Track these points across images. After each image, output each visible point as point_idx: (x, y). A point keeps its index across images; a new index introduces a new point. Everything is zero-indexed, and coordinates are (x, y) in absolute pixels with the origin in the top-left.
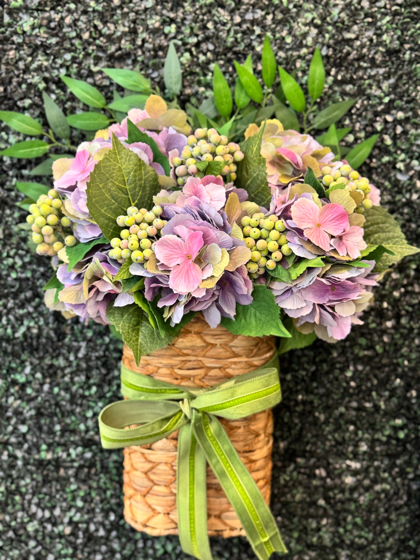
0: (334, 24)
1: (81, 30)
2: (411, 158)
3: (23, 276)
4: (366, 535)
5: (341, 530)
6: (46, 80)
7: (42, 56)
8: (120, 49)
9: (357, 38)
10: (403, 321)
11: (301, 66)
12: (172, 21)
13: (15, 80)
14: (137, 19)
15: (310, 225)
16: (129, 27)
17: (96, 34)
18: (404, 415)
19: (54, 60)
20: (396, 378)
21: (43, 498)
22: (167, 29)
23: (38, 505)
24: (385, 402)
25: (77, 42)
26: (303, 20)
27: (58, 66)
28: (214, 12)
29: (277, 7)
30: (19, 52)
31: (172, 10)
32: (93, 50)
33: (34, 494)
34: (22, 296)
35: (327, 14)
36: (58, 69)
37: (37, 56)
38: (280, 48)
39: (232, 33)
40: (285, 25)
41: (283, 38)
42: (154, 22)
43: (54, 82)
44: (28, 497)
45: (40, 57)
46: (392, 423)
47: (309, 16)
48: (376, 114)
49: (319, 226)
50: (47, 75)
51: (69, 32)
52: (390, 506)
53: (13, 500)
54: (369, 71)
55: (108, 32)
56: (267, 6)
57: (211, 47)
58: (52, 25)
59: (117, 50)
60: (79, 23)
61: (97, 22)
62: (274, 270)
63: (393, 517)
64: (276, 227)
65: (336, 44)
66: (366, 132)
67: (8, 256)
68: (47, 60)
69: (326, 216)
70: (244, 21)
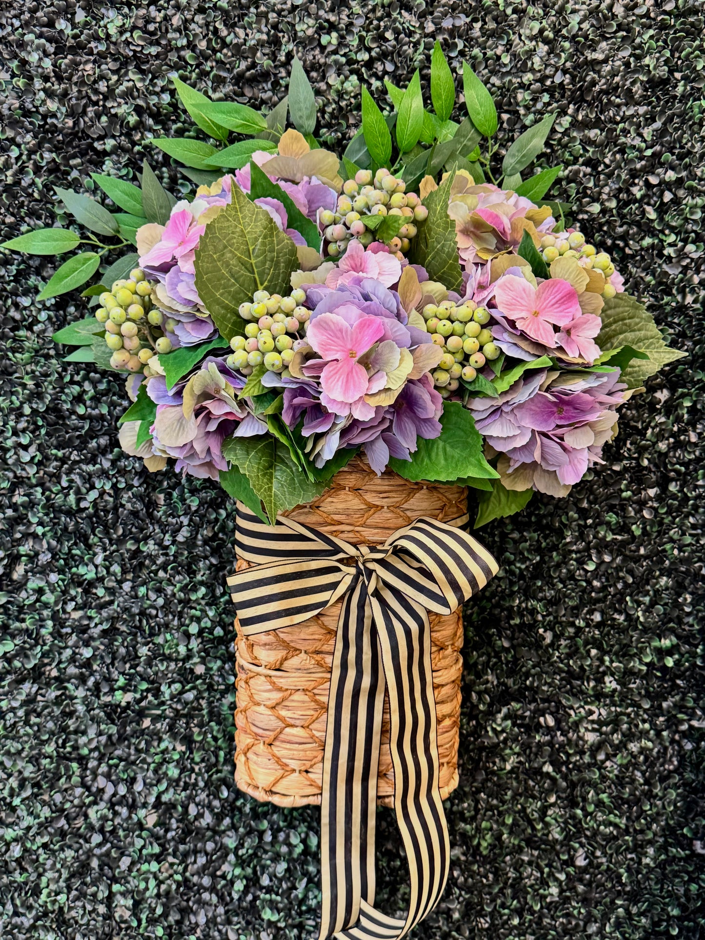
0: (573, 39)
1: (195, 35)
2: (685, 241)
3: (96, 412)
4: (617, 820)
5: (579, 812)
6: (138, 110)
7: (134, 73)
8: (254, 65)
9: (605, 61)
10: (673, 488)
11: (524, 100)
12: (332, 27)
13: (91, 110)
14: (278, 23)
15: (524, 314)
16: (268, 34)
17: (217, 43)
18: (673, 631)
19: (151, 80)
20: (662, 575)
21: (117, 766)
22: (325, 40)
23: (108, 776)
24: (644, 612)
25: (187, 54)
26: (528, 32)
27: (158, 89)
28: (395, 15)
29: (488, 11)
30: (99, 67)
31: (332, 10)
32: (212, 68)
33: (100, 760)
34: (93, 444)
35: (563, 23)
36: (157, 94)
37: (126, 74)
38: (493, 72)
39: (422, 47)
40: (500, 38)
41: (499, 58)
42: (306, 27)
43: (151, 115)
44: (92, 764)
45: (131, 75)
46: (656, 643)
47: (536, 26)
48: (634, 174)
49: (536, 314)
50: (140, 102)
51: (176, 40)
52: (653, 774)
53: (67, 768)
54: (624, 108)
55: (235, 41)
56: (475, 9)
57: (390, 67)
58: (151, 27)
59: (248, 69)
60: (193, 26)
61: (219, 25)
62: (473, 382)
63: (657, 790)
64: (475, 318)
65: (574, 68)
66: (619, 201)
67: (72, 382)
68: (143, 80)
69: (545, 300)
70: (439, 30)
